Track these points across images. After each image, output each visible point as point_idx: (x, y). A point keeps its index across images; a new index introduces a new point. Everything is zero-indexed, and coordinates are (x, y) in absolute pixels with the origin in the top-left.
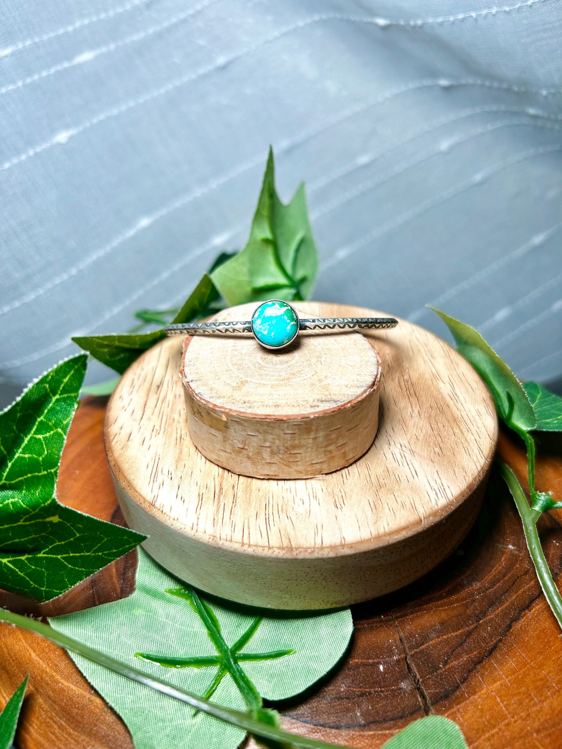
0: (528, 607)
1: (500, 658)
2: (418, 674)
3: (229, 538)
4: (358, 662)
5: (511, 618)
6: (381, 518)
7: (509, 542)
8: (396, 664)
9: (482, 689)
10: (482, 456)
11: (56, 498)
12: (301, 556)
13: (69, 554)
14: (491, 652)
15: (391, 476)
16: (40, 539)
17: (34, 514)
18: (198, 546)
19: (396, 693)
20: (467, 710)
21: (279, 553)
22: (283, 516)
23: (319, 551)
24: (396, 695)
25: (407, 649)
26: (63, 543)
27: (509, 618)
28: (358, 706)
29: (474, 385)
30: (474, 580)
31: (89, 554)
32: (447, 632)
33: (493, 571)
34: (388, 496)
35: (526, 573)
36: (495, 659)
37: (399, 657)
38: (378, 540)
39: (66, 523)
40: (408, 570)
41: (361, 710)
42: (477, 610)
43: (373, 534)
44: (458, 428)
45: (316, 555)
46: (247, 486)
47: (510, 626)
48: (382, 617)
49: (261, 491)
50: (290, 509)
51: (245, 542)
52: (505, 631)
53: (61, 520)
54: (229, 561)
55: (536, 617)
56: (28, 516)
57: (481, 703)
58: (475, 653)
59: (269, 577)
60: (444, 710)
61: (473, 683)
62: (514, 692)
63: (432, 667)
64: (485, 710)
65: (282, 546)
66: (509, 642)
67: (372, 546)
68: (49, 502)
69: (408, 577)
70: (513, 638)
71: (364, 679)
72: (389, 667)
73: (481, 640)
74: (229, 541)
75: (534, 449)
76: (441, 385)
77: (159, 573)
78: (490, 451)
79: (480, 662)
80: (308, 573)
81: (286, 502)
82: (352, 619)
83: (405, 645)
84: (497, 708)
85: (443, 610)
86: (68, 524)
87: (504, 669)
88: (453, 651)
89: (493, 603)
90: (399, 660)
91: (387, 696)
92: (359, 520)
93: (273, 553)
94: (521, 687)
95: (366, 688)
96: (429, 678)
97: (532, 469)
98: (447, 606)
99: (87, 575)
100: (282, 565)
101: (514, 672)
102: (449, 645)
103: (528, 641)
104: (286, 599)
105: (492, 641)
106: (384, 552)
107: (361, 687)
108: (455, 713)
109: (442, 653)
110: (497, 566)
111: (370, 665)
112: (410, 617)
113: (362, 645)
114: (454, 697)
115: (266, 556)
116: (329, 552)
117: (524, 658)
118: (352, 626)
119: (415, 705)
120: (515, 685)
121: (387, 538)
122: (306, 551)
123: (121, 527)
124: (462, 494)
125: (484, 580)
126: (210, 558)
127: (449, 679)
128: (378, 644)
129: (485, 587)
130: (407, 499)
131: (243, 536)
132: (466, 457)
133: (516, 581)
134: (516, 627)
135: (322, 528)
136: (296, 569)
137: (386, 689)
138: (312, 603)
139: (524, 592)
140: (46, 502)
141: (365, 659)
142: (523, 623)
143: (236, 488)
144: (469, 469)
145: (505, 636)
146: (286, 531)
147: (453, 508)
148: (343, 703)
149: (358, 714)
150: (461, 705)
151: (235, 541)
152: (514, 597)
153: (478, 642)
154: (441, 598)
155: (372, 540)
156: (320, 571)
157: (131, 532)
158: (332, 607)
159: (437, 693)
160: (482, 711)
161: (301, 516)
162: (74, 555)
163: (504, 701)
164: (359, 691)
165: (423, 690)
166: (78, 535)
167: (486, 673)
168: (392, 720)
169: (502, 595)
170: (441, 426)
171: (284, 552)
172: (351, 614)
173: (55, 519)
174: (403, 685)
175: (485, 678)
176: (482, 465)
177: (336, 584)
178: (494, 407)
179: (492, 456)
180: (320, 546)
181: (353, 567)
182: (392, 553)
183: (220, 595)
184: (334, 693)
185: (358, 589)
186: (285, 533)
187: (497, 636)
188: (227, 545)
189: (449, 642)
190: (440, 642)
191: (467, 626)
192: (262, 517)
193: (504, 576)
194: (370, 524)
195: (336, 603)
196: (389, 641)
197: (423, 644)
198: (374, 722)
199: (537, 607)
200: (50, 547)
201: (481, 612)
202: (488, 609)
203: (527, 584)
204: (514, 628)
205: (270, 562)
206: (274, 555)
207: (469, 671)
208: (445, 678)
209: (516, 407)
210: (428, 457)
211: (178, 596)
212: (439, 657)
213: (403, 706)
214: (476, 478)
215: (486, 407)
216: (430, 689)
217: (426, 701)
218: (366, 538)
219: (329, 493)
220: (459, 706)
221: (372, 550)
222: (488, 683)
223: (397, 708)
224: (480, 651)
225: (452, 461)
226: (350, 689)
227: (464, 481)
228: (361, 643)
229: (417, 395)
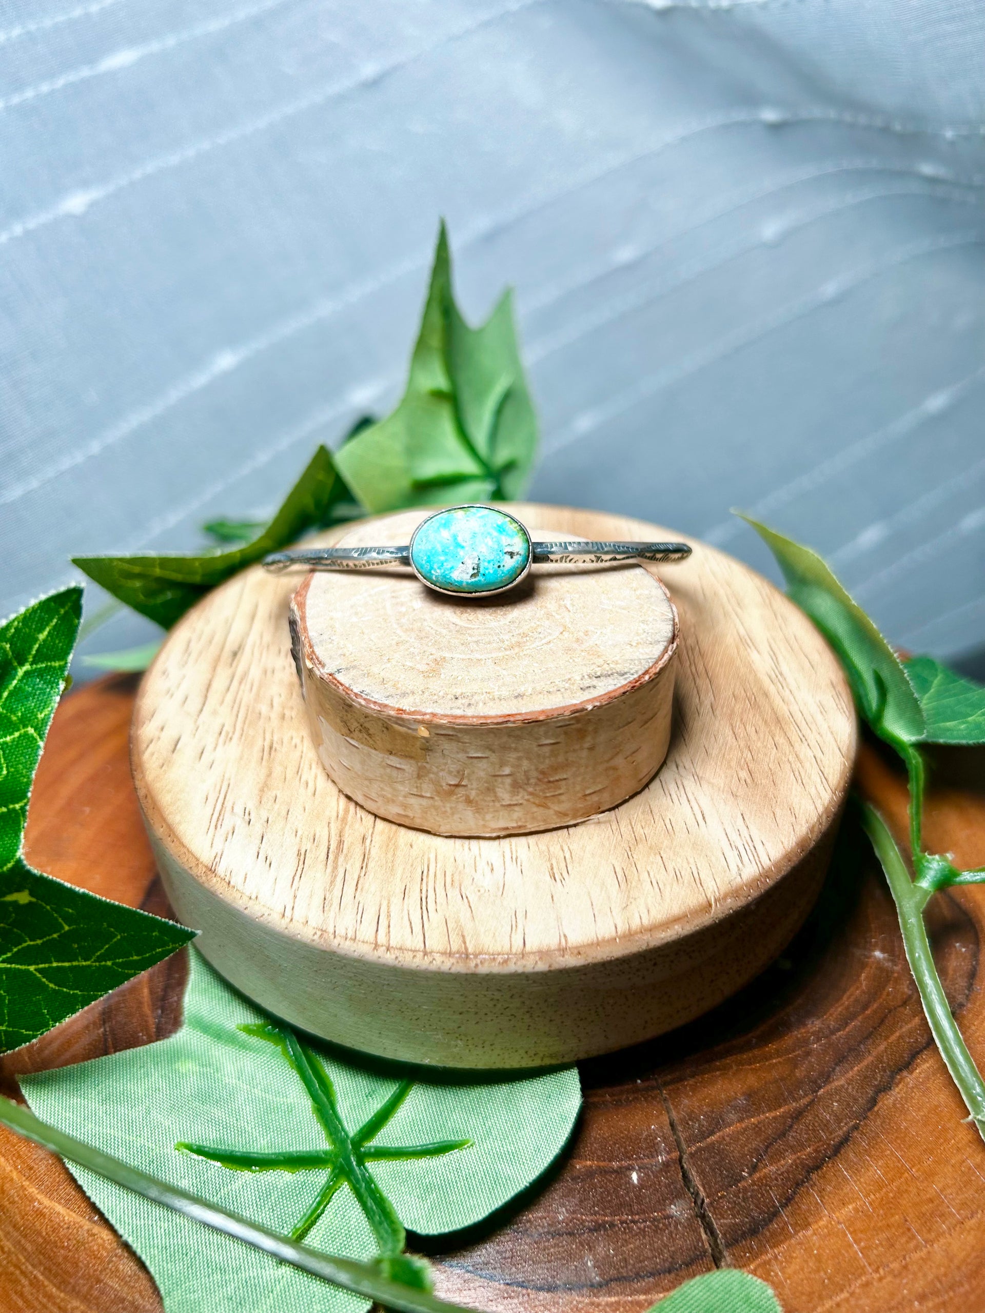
0: (907, 1065)
1: (855, 1160)
2: (702, 1189)
3: (350, 934)
4: (591, 1166)
5: (875, 1086)
6: (635, 900)
7: (875, 947)
8: (661, 1170)
9: (821, 1218)
10: (827, 786)
11: (23, 857)
12: (484, 969)
13: (51, 963)
14: (837, 1149)
15: (656, 821)
18: (295, 949)
19: (661, 1225)
20: (791, 1257)
21: (443, 962)
22: (454, 893)
23: (517, 960)
24: (661, 1230)
25: (683, 1142)
26: (39, 942)
27: (873, 1086)
28: (590, 1249)
29: (815, 658)
30: (809, 1014)
31: (88, 963)
32: (759, 1111)
33: (844, 999)
34: (651, 859)
35: (905, 1003)
36: (846, 1161)
37: (668, 1157)
38: (629, 940)
39: (44, 905)
40: (685, 996)
41: (594, 1255)
42: (814, 1071)
43: (619, 929)
44: (783, 735)
45: (512, 967)
46: (388, 839)
47: (873, 1102)
48: (639, 1081)
49: (415, 847)
50: (467, 883)
51: (379, 942)
52: (864, 1110)
53: (34, 900)
54: (351, 978)
55: (922, 1083)
57: (817, 1244)
58: (808, 1150)
59: (425, 1007)
60: (748, 1257)
61: (804, 1207)
62: (880, 1224)
63: (727, 1176)
64: (826, 1258)
65: (448, 951)
66: (871, 1130)
67: (618, 952)
68: (10, 866)
69: (686, 1009)
70: (879, 1122)
71: (602, 1198)
72: (649, 1176)
73: (819, 1125)
74: (351, 939)
75: (922, 776)
76: (754, 656)
77: (225, 996)
78: (841, 778)
79: (818, 1167)
80: (498, 1000)
81: (461, 868)
82: (579, 1085)
83: (680, 1134)
84: (846, 1255)
85: (751, 1069)
86: (48, 908)
87: (862, 1180)
88: (767, 1147)
89: (844, 1057)
90: (668, 1162)
91: (644, 1231)
92: (594, 904)
93: (431, 962)
94: (893, 1215)
95: (605, 1215)
96: (723, 1196)
97: (917, 813)
98: (759, 1063)
99: (85, 1002)
100: (449, 986)
101: (879, 1185)
102: (760, 1135)
103: (906, 1128)
104: (458, 1049)
105: (840, 1128)
106: (640, 963)
107: (596, 1213)
108: (769, 1262)
109: (748, 1150)
110: (852, 989)
111: (614, 1171)
112: (691, 1082)
113: (599, 1135)
114: (768, 1234)
115: (417, 967)
116: (537, 962)
117: (899, 1161)
118: (579, 1096)
119: (695, 1247)
120: (881, 1212)
121: (646, 937)
122: (495, 959)
124: (787, 857)
125: (828, 1014)
126: (316, 971)
127: (758, 1200)
128: (629, 1132)
129: (829, 1027)
130: (685, 863)
131: (377, 931)
132: (797, 788)
133: (886, 1017)
134: (886, 1102)
135: (526, 918)
136: (476, 993)
137: (642, 1216)
138: (507, 1056)
139: (901, 1037)
140: (5, 865)
141: (604, 1161)
142: (899, 1096)
143: (368, 841)
144: (802, 812)
145: (864, 1118)
146: (458, 922)
147: (770, 882)
148: (562, 1242)
149: (589, 1264)
150: (781, 1248)
151: (361, 939)
152: (882, 1047)
153: (814, 1130)
154: (748, 1047)
155: (618, 940)
156: (520, 996)
158: (543, 1064)
159: (736, 1224)
160: (818, 1259)
161: (487, 894)
162: (60, 964)
163: (861, 1240)
164: (592, 1221)
165: (710, 1218)
166: (66, 928)
167: (829, 1188)
168: (652, 1274)
169: (860, 1042)
170: (751, 730)
171: (452, 960)
172: (578, 1078)
173: (23, 898)
174: (674, 1210)
175: (826, 1197)
176: (826, 802)
177: (551, 1021)
178: (850, 698)
179: (845, 786)
180: (519, 950)
181: (582, 991)
182: (655, 964)
183: (337, 1040)
184: (546, 1224)
185: (592, 1031)
186: (455, 927)
187: (850, 1118)
188: (346, 947)
189: (760, 1129)
190: (745, 1130)
191: (795, 1100)
192: (415, 895)
193: (866, 1007)
194: (615, 911)
195: (551, 1056)
196: (650, 1128)
197: (712, 1133)
198: (617, 1279)
199: (925, 1066)
200: (15, 950)
201: (821, 1074)
202: (834, 1069)
203: (907, 1024)
204: (880, 1104)
205: (427, 979)
206: (433, 967)
207: (797, 1185)
208: (751, 1196)
209: (891, 699)
210: (726, 788)
211: (261, 1038)
212: (742, 1157)
213: (673, 1249)
214: (813, 827)
215: (836, 697)
216: (724, 1218)
217: (716, 1241)
218: (607, 936)
219: (541, 852)
220: (776, 1251)
221: (617, 960)
222: (831, 1208)
223: (662, 1253)
224: (818, 1147)
225: (770, 795)
226: (574, 1216)
228: (598, 1131)
229: (710, 675)
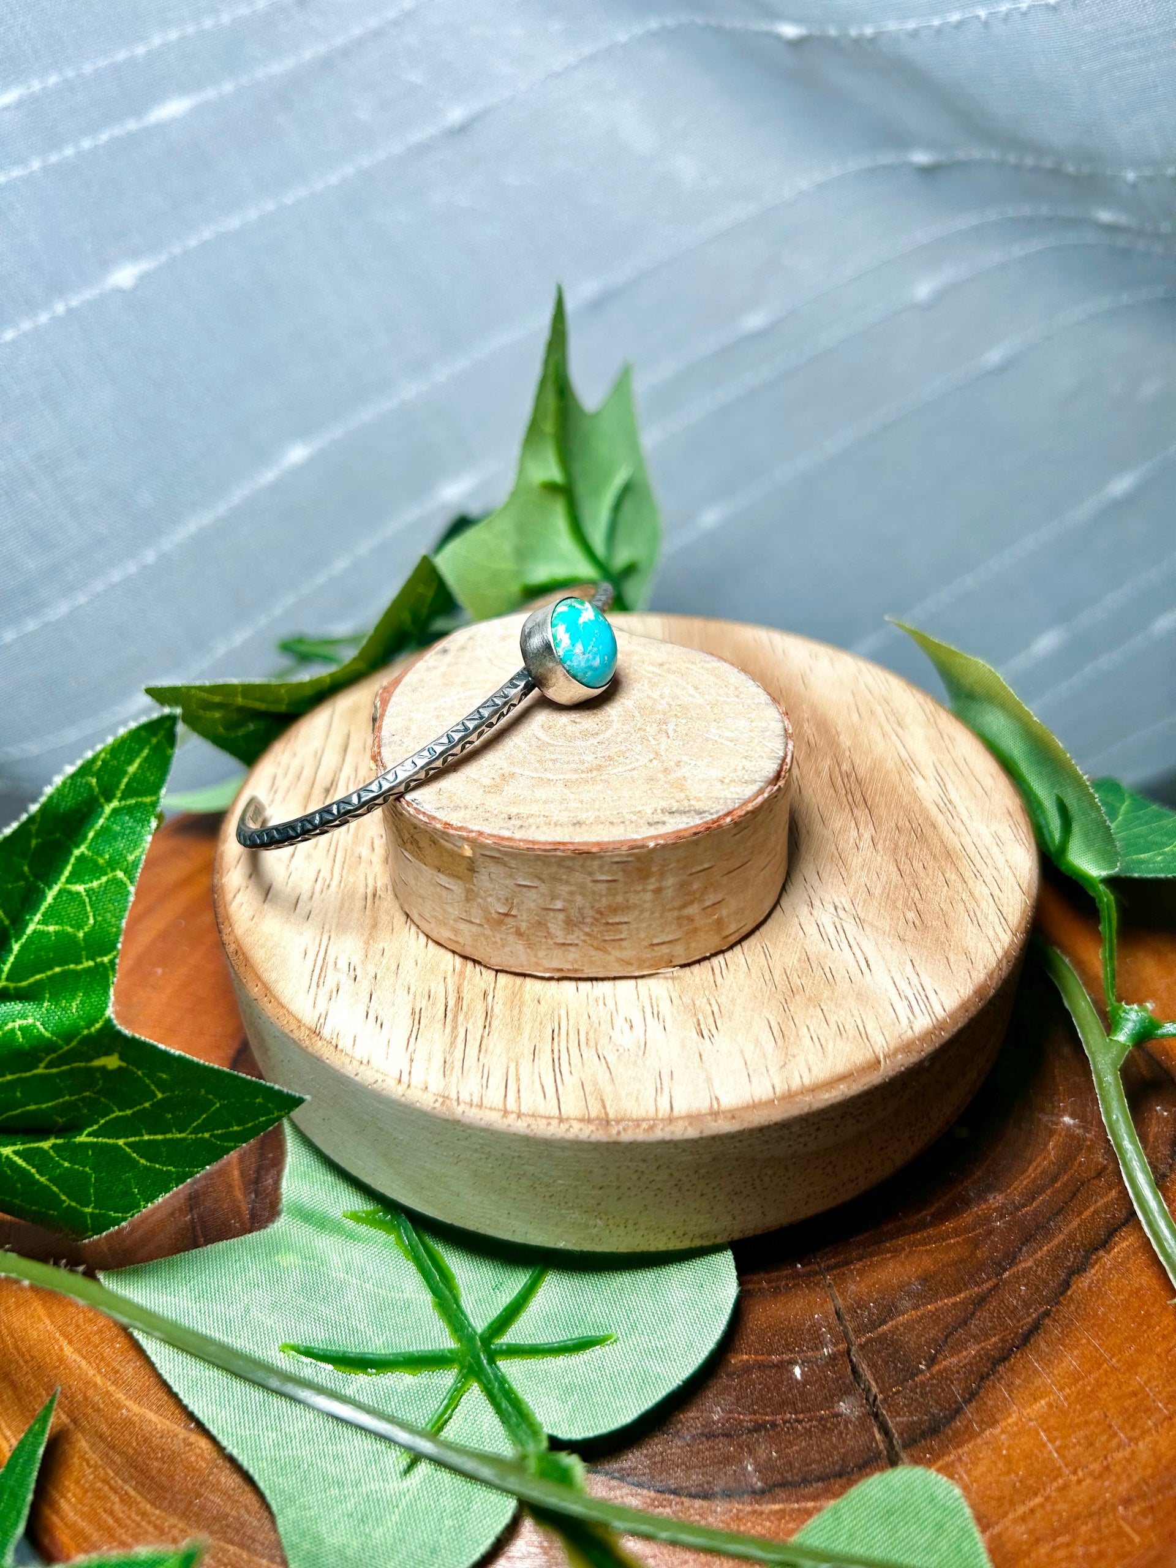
0: (1104, 1244)
1: (1047, 1350)
2: (873, 1383)
3: (476, 1101)
4: (748, 1361)
5: (1068, 1267)
6: (794, 1056)
7: (1064, 1110)
8: (827, 1364)
9: (1010, 1415)
10: (1006, 927)
11: (113, 1016)
12: (627, 1137)
13: (142, 1135)
14: (1026, 1339)
15: (814, 969)
16: (81, 1105)
17: (68, 1052)
18: (414, 1118)
19: (829, 1425)
20: (978, 1458)
21: (581, 1129)
22: (589, 1054)
23: (664, 1126)
24: (829, 1429)
25: (851, 1333)
26: (129, 1112)
27: (1065, 1268)
28: (750, 1452)
29: (988, 782)
30: (990, 1188)
31: (183, 1135)
32: (936, 1297)
33: (1030, 1170)
34: (810, 1011)
35: (1099, 1175)
36: (1037, 1352)
37: (835, 1349)
38: (789, 1102)
39: (135, 1070)
40: (852, 1166)
41: (755, 1459)
42: (998, 1252)
43: (778, 1090)
44: (954, 870)
45: (659, 1134)
46: (513, 993)
47: (1066, 1284)
48: (799, 1266)
49: (542, 1002)
50: (604, 1041)
51: (509, 1108)
52: (1056, 1294)
53: (124, 1064)
54: (476, 1150)
55: (1121, 1264)
56: (54, 1055)
57: (1006, 1445)
58: (993, 1339)
59: (560, 1182)
60: (929, 1459)
61: (990, 1403)
62: (1077, 1421)
63: (902, 1370)
64: (1016, 1458)
65: (586, 1117)
66: (1064, 1317)
67: (777, 1115)
68: (98, 1026)
69: (852, 1181)
70: (1072, 1308)
71: (761, 1395)
72: (815, 1371)
73: (1005, 1312)
74: (477, 1106)
75: (1114, 915)
76: (919, 782)
77: (330, 1178)
78: (1022, 918)
79: (1005, 1359)
80: (643, 1172)
81: (596, 1025)
82: (734, 1271)
83: (847, 1323)
84: (1040, 1455)
85: (926, 1251)
86: (140, 1073)
87: (1056, 1372)
88: (947, 1337)
89: (1031, 1236)
90: (834, 1354)
91: (810, 1431)
92: (748, 1062)
93: (568, 1130)
94: (1091, 1411)
95: (766, 1414)
96: (898, 1392)
97: (1111, 958)
98: (935, 1243)
99: (180, 1180)
100: (588, 1156)
101: (1075, 1378)
102: (938, 1324)
103: (1104, 1314)
104: (596, 1229)
105: (1029, 1315)
106: (802, 1128)
107: (755, 1413)
108: (952, 1464)
109: (925, 1341)
110: (1039, 1159)
111: (775, 1366)
112: (858, 1266)
113: (756, 1325)
114: (950, 1433)
115: (553, 1137)
116: (686, 1128)
117: (1097, 1350)
118: (735, 1285)
119: (868, 1448)
120: (1078, 1407)
121: (808, 1098)
122: (638, 1126)
123: (249, 1077)
124: (964, 1007)
125: (1012, 1188)
126: (437, 1143)
127: (938, 1395)
128: (789, 1322)
129: (1014, 1202)
130: (849, 1017)
131: (506, 1096)
132: (972, 929)
133: (1078, 1190)
134: (1080, 1285)
135: (672, 1079)
136: (617, 1164)
137: (808, 1415)
138: (652, 1236)
139: (1096, 1212)
140: (93, 1025)
141: (762, 1354)
142: (1095, 1278)
143: (490, 998)
144: (978, 956)
145: (1056, 1303)
146: (595, 1084)
147: (945, 1035)
148: (718, 1445)
149: (749, 1468)
150: (965, 1449)
151: (488, 1106)
152: (1075, 1224)
153: (999, 1317)
154: (921, 1226)
155: (776, 1102)
156: (668, 1167)
157: (271, 1089)
158: (693, 1246)
159: (914, 1422)
160: (1008, 1459)
161: (626, 1053)
162: (152, 1137)
163: (1055, 1438)
164: (750, 1421)
165: (884, 1416)
166: (160, 1096)
167: (1018, 1382)
168: (820, 1479)
169: (1050, 1219)
170: (918, 866)
171: (592, 1127)
172: (733, 1261)
173: (112, 1062)
174: (843, 1407)
175: (1015, 1392)
176: (1006, 945)
177: (702, 1195)
178: (1030, 827)
179: (1026, 927)
180: (667, 1115)
181: (737, 1160)
182: (818, 1129)
183: (458, 1223)
184: (699, 1425)
185: (748, 1207)
186: (593, 1089)
187: (1040, 1303)
188: (471, 1115)
189: (938, 1317)
190: (921, 1318)
191: (977, 1284)
192: (545, 1057)
193: (1055, 1179)
194: (772, 1070)
195: (702, 1236)
196: (813, 1317)
197: (884, 1322)
198: (781, 1485)
199: (1124, 1243)
200: (102, 1121)
201: (1006, 1255)
202: (1020, 1249)
203: (1102, 1198)
204: (1074, 1287)
205: (563, 1149)
206: (570, 1136)
207: (982, 1378)
208: (930, 1392)
209: (1076, 828)
210: (893, 932)
211: (371, 1227)
212: (918, 1349)
213: (843, 1450)
214: (992, 973)
215: (1013, 827)
216: (900, 1416)
217: (891, 1441)
218: (764, 1098)
219: (685, 1006)
220: (960, 1451)
221: (776, 1124)
222: (1021, 1404)
223: (831, 1455)
224: (1005, 1336)
225: (943, 939)
226: (731, 1415)
227: (969, 979)
228: (755, 1321)
229: (869, 804)
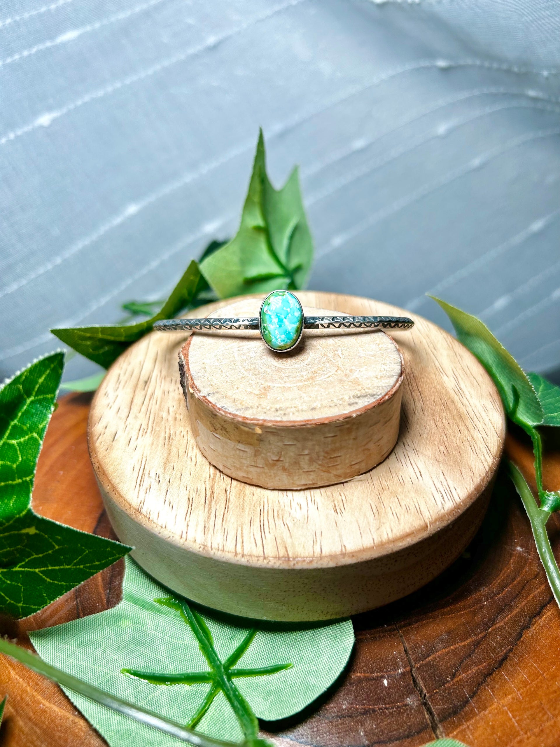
0: (539, 613)
1: (511, 669)
2: (424, 688)
3: (221, 547)
4: (360, 677)
5: (521, 626)
6: (384, 524)
7: (517, 544)
8: (401, 678)
9: (493, 704)
10: (490, 455)
11: (32, 508)
12: (298, 566)
13: (48, 567)
14: (501, 663)
15: (394, 477)
16: (15, 552)
17: (8, 526)
18: (189, 556)
19: (402, 710)
20: (477, 727)
21: (275, 563)
22: (279, 522)
23: (318, 561)
24: (402, 713)
25: (412, 661)
26: (41, 555)
27: (520, 626)
28: (362, 725)
29: (480, 379)
30: (481, 585)
31: (69, 567)
32: (455, 642)
33: (501, 575)
34: (392, 499)
35: (536, 577)
36: (506, 670)
37: (404, 670)
38: (381, 548)
39: (44, 535)
40: (413, 577)
41: (364, 729)
42: (486, 618)
43: (376, 542)
44: (464, 425)
45: (315, 565)
46: (240, 489)
47: (520, 635)
48: (386, 626)
49: (255, 495)
50: (286, 516)
51: (238, 552)
52: (515, 640)
53: (38, 532)
54: (221, 572)
55: (548, 624)
56: (1, 528)
57: (491, 719)
58: (484, 664)
59: (264, 588)
61: (483, 698)
62: (527, 706)
63: (439, 681)
64: (496, 726)
65: (278, 556)
66: (520, 652)
67: (375, 555)
68: (24, 513)
69: (413, 584)
70: (524, 647)
71: (367, 695)
72: (394, 682)
73: (490, 650)
74: (221, 550)
75: (541, 445)
76: (445, 379)
77: (147, 582)
78: (498, 450)
79: (490, 674)
80: (306, 584)
81: (282, 507)
82: (353, 629)
83: (411, 656)
84: (508, 725)
85: (450, 617)
86: (46, 536)
87: (516, 681)
88: (461, 663)
89: (502, 610)
90: (404, 673)
91: (392, 714)
92: (360, 527)
93: (268, 563)
94: (534, 701)
95: (370, 705)
96: (437, 693)
97: (540, 467)
98: (454, 613)
99: (68, 589)
100: (278, 576)
101: (526, 684)
102: (456, 656)
103: (539, 650)
104: (283, 611)
105: (502, 651)
106: (388, 561)
107: (364, 704)
108: (464, 730)
109: (450, 665)
110: (505, 569)
111: (374, 679)
112: (415, 626)
113: (364, 658)
114: (463, 713)
115: (261, 567)
116: (329, 562)
117: (536, 669)
118: (353, 637)
119: (422, 722)
120: (527, 699)
121: (391, 546)
122: (304, 561)
124: (469, 497)
125: (492, 584)
126: (201, 569)
127: (457, 694)
128: (381, 656)
129: (493, 592)
130: (411, 502)
131: (236, 545)
132: (473, 455)
133: (525, 585)
134: (527, 635)
135: (321, 536)
136: (293, 580)
137: (391, 705)
138: (312, 614)
139: (534, 597)
140: (21, 512)
141: (368, 673)
142: (535, 631)
143: (228, 492)
144: (476, 469)
145: (515, 645)
146: (283, 539)
148: (345, 721)
149: (362, 734)
150: (471, 722)
151: (227, 550)
152: (524, 603)
153: (487, 653)
154: (447, 605)
155: (375, 548)
156: (319, 581)
158: (332, 618)
159: (444, 709)
160: (493, 727)
161: (298, 522)
162: (53, 568)
163: (516, 716)
164: (362, 708)
165: (430, 705)
166: (57, 547)
167: (497, 686)
168: (398, 739)
169: (511, 600)
170: (445, 423)
171: (280, 562)
172: (352, 626)
173: (32, 531)
174: (409, 701)
175: (496, 691)
176: (490, 464)
177: (337, 594)
178: (501, 402)
179: (500, 454)
180: (319, 555)
183: (212, 606)
184: (336, 711)
185: (360, 599)
186: (281, 541)
187: (507, 645)
188: (218, 555)
189: (456, 652)
190: (448, 653)
191: (476, 635)
192: (256, 524)
193: (513, 580)
194: (373, 531)
195: (336, 614)
196: (393, 653)
197: (429, 655)
198: (378, 743)
199: (549, 613)
200: (27, 560)
201: (490, 620)
202: (497, 617)
203: (537, 589)
204: (524, 636)
205: (266, 573)
206: (269, 566)
207: (479, 685)
208: (453, 692)
209: (521, 401)
210: (433, 457)
211: (168, 606)
212: (447, 669)
213: (409, 724)
214: (483, 479)
215: (493, 402)
216: (437, 705)
217: (433, 718)
218: (369, 546)
219: (328, 497)
220: (468, 723)
221: (376, 559)
222: (499, 697)
223: (403, 726)
224: (490, 662)
225: (458, 461)
226: (352, 706)
227: (472, 482)
228: (364, 656)
